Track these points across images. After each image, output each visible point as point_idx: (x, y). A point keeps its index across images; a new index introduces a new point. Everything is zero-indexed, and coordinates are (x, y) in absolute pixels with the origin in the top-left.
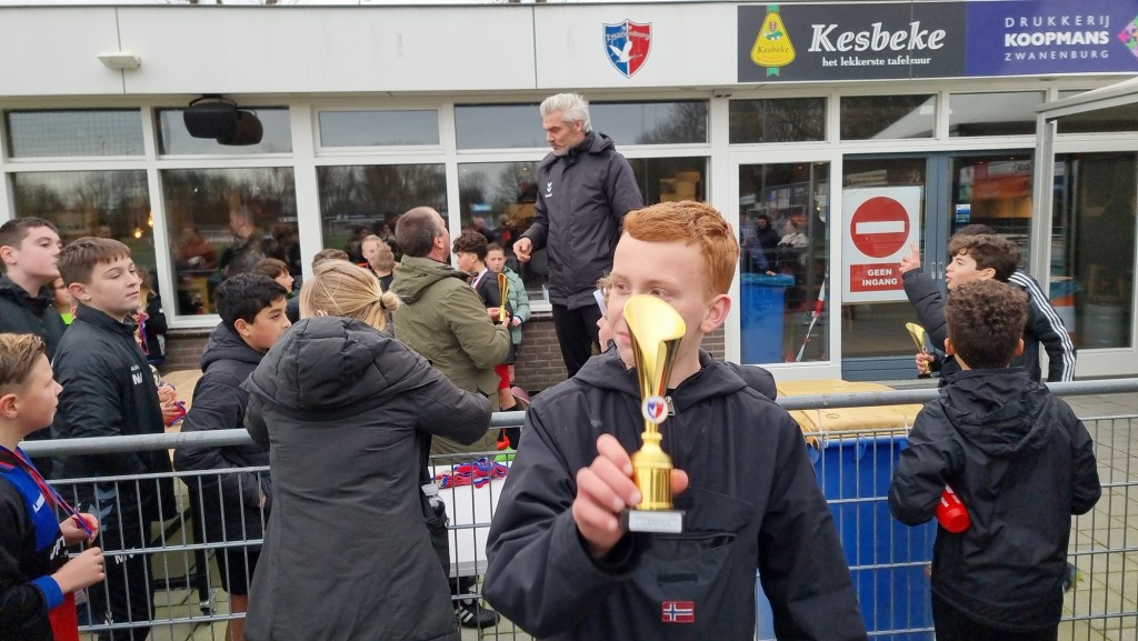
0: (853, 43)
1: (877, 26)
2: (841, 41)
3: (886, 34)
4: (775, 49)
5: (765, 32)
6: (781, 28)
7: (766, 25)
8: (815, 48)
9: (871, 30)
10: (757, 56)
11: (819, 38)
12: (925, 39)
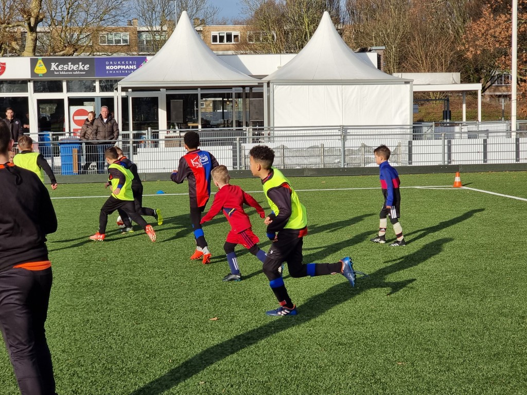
0: (63, 68)
1: (70, 63)
2: (60, 67)
3: (72, 66)
4: (41, 69)
5: (38, 65)
6: (42, 64)
7: (38, 63)
8: (52, 69)
9: (68, 65)
10: (36, 71)
11: (54, 66)
12: (83, 67)
